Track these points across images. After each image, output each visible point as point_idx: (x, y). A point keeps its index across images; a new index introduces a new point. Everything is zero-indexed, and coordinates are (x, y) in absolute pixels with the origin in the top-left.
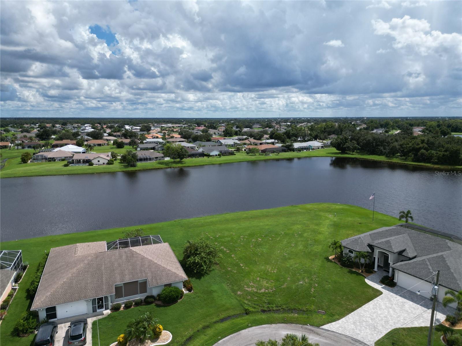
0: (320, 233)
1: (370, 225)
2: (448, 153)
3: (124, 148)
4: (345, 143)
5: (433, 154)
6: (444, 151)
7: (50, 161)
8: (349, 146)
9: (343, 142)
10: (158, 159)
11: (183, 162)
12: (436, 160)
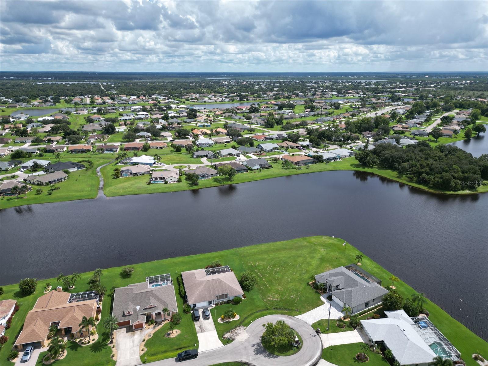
0: (311, 265)
1: (341, 259)
2: (441, 180)
3: (181, 151)
5: (431, 179)
6: (439, 178)
7: (134, 176)
8: (369, 161)
10: (213, 175)
12: (431, 185)
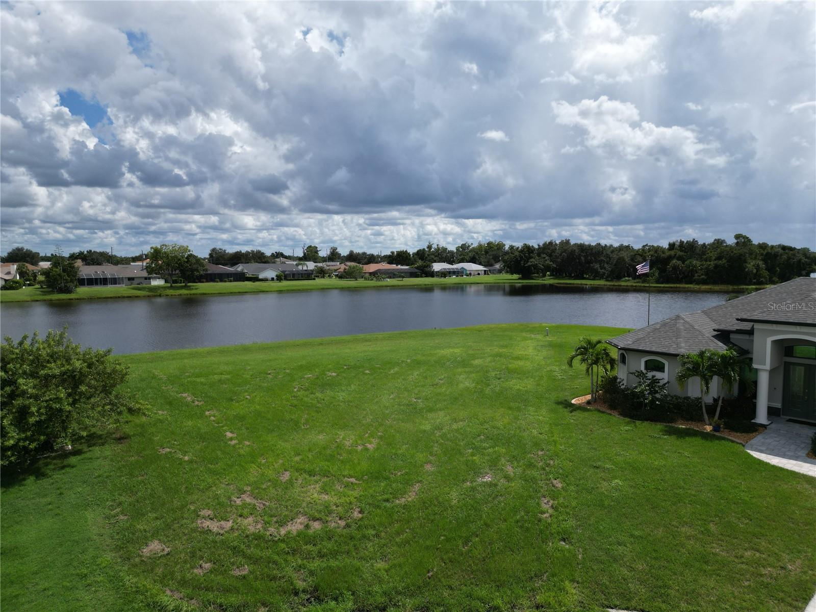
0: (518, 359)
2: (724, 261)
4: (528, 259)
5: (695, 266)
6: (715, 260)
8: (537, 264)
9: (525, 256)
10: (136, 281)
11: (192, 287)
12: (703, 277)
